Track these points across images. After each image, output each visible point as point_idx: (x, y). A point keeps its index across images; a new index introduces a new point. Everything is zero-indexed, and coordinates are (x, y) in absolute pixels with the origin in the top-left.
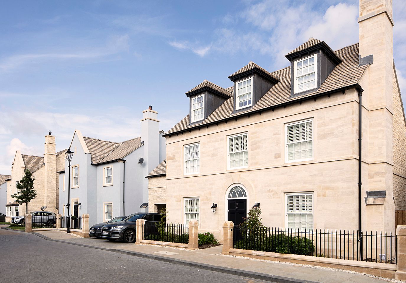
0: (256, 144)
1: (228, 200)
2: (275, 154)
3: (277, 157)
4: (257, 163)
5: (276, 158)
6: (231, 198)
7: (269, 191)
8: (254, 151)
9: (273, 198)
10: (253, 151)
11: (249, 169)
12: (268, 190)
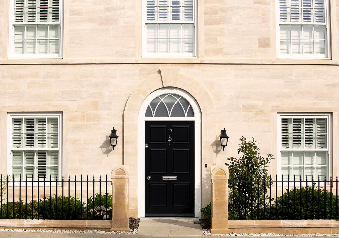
0: (217, 14)
1: (147, 123)
2: (259, 39)
3: (263, 44)
4: (219, 51)
5: (260, 46)
6: (154, 119)
7: (247, 108)
8: (211, 26)
9: (256, 120)
10: (209, 26)
11: (203, 61)
12: (244, 106)
